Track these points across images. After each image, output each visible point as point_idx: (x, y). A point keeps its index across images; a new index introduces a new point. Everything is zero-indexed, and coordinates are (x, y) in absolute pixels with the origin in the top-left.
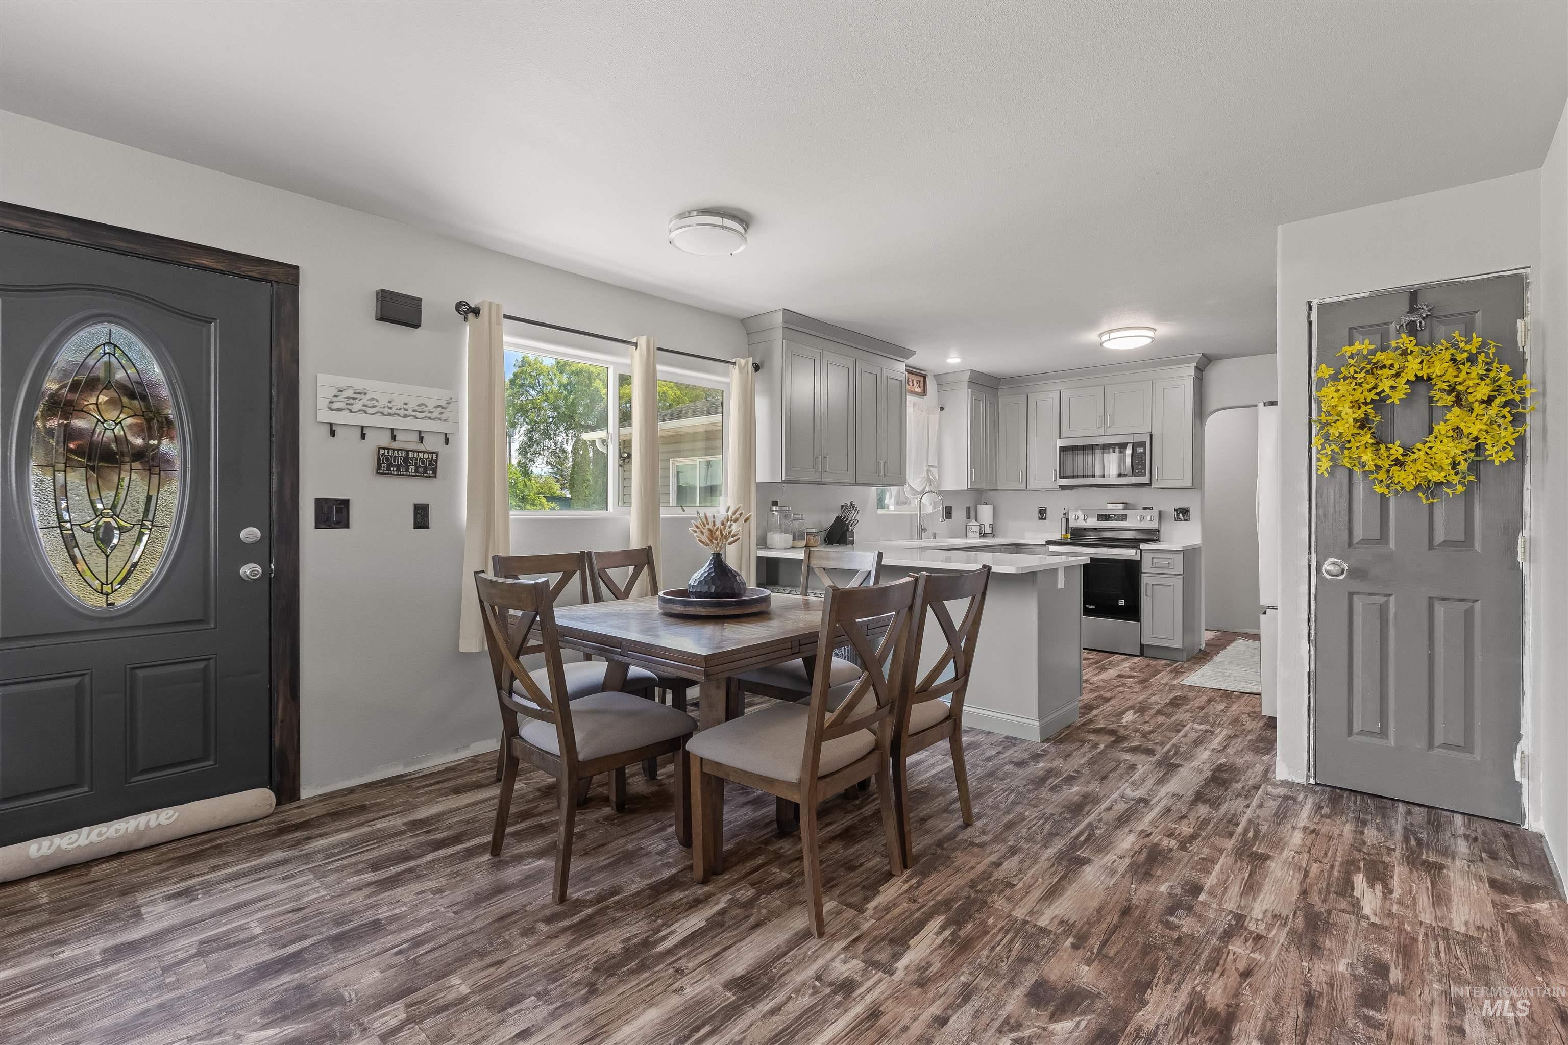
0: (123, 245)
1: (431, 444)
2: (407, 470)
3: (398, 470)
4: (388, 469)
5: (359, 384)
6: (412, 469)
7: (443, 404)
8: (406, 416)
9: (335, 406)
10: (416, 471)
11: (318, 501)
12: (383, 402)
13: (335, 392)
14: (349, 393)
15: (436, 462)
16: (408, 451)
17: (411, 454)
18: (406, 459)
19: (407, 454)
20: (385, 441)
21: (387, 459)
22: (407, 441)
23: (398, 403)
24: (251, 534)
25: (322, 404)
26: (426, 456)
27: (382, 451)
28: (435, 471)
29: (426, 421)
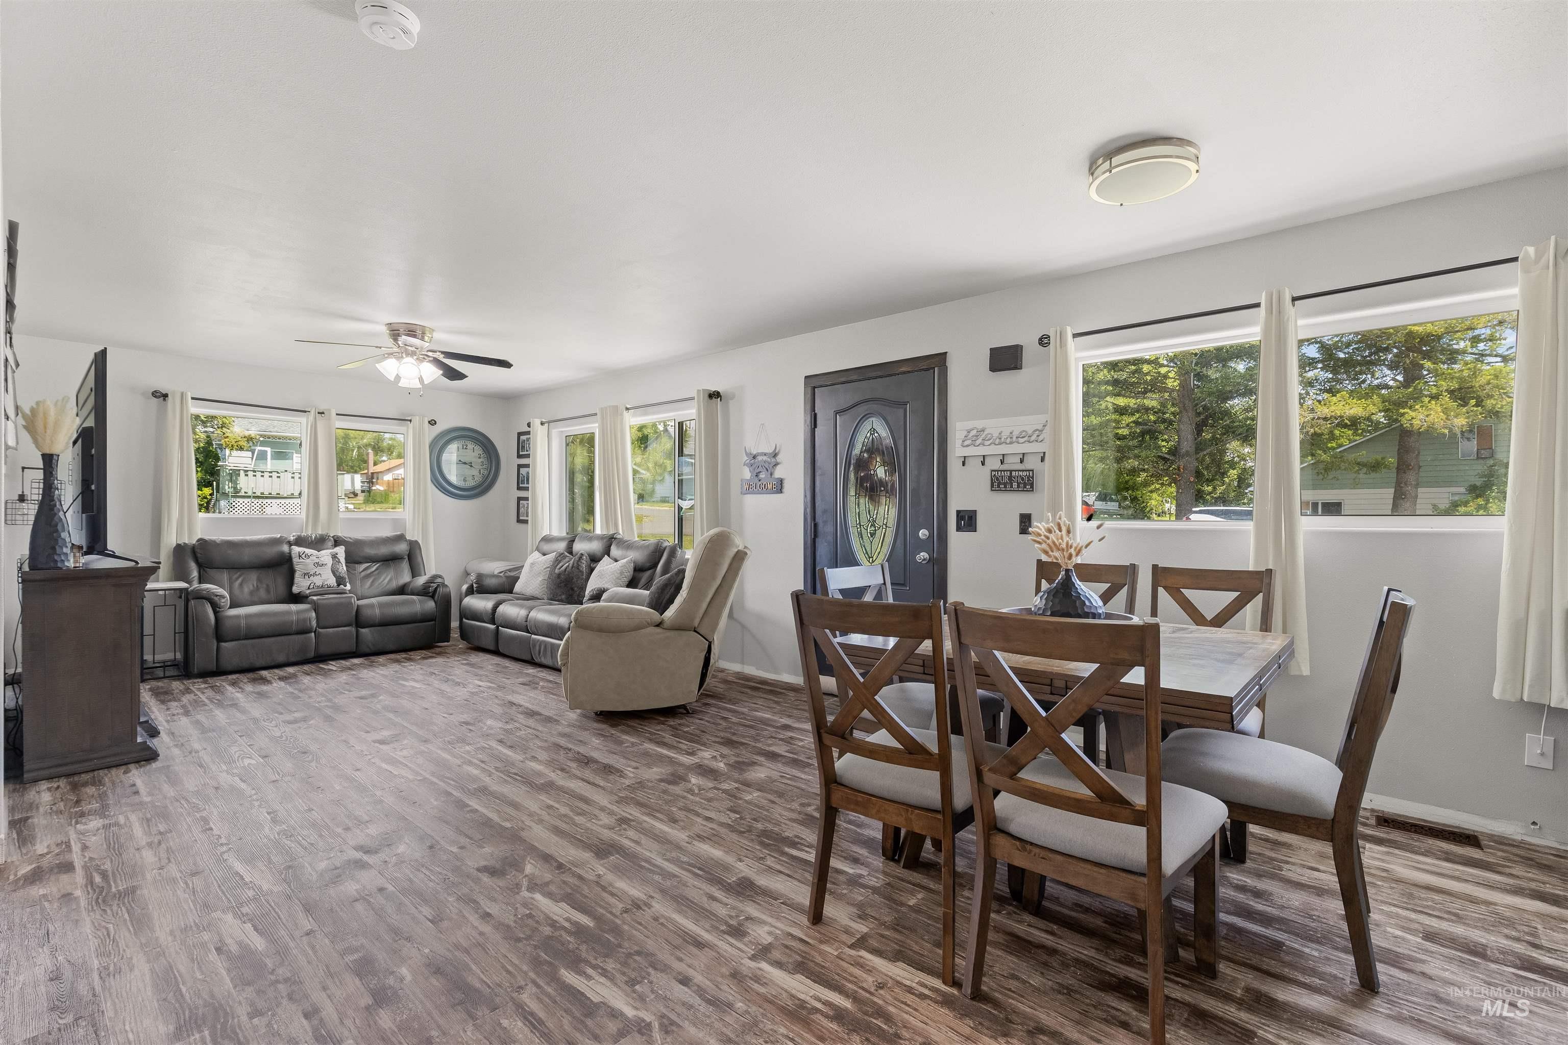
0: (874, 374)
1: (1028, 465)
2: (1012, 487)
3: (1005, 487)
4: (999, 486)
5: (980, 424)
6: (1015, 485)
7: (1040, 427)
8: (1011, 443)
9: (966, 443)
10: (1018, 486)
11: (958, 512)
12: (996, 435)
13: (965, 433)
14: (974, 433)
15: (1033, 477)
16: (1011, 471)
17: (1013, 474)
18: (1010, 477)
19: (1011, 473)
20: (997, 465)
21: (997, 479)
22: (1013, 463)
23: (1006, 434)
24: (923, 533)
25: (958, 443)
26: (1025, 474)
27: (993, 473)
28: (1032, 487)
29: (1027, 444)
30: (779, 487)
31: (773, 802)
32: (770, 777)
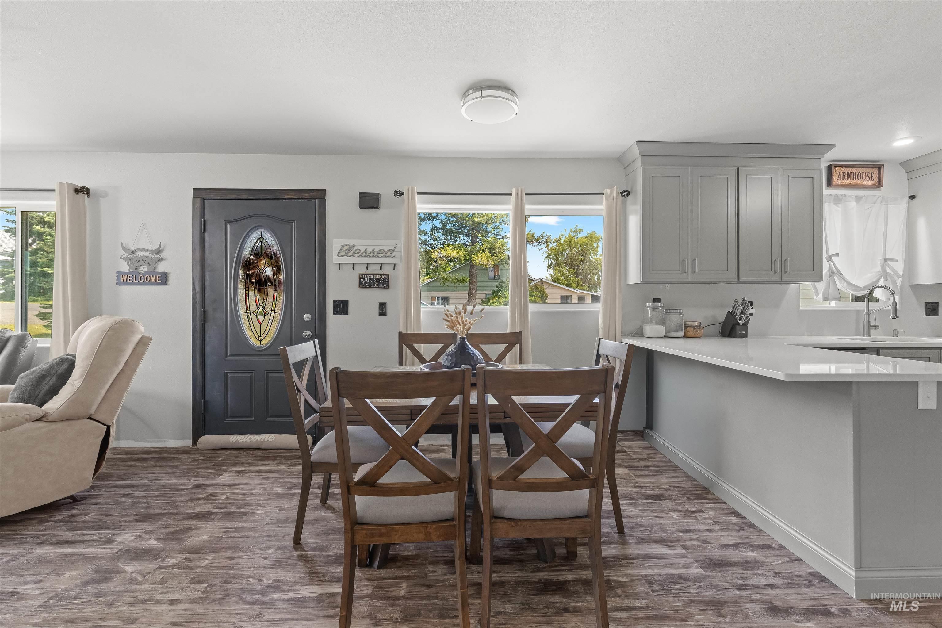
0: (263, 196)
1: (385, 271)
2: (374, 285)
3: (370, 285)
4: (365, 285)
5: (351, 242)
6: (376, 284)
7: (393, 248)
8: (373, 256)
9: (341, 254)
10: (379, 285)
11: (335, 302)
12: (363, 250)
13: (340, 247)
14: (347, 247)
15: (388, 280)
16: (374, 275)
17: (375, 277)
18: (373, 279)
19: (374, 276)
20: (364, 270)
21: (364, 280)
22: (374, 270)
23: (369, 250)
24: (307, 317)
25: (335, 254)
26: (383, 277)
27: (361, 275)
28: (388, 285)
29: (384, 258)
30: (164, 279)
31: (232, 558)
32: (214, 537)
